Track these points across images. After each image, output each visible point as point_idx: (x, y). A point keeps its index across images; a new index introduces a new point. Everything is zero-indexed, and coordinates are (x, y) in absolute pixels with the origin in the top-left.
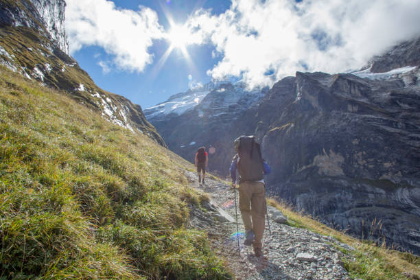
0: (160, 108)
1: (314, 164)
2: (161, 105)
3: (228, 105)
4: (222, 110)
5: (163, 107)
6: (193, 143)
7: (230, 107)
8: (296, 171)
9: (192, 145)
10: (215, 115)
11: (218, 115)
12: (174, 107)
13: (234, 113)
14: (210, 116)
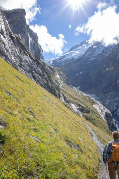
0: (67, 55)
1: (117, 83)
2: (68, 53)
3: (97, 54)
4: (94, 57)
5: (68, 54)
6: (81, 73)
7: (98, 55)
8: (111, 85)
9: (81, 74)
10: (90, 60)
11: (92, 59)
12: (73, 55)
13: (100, 57)
14: (88, 60)
